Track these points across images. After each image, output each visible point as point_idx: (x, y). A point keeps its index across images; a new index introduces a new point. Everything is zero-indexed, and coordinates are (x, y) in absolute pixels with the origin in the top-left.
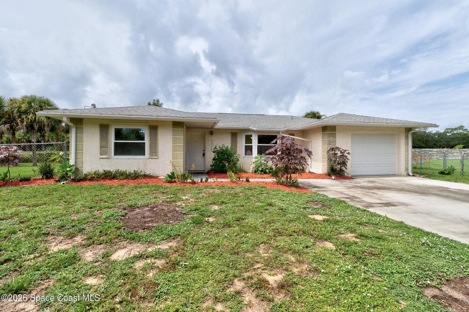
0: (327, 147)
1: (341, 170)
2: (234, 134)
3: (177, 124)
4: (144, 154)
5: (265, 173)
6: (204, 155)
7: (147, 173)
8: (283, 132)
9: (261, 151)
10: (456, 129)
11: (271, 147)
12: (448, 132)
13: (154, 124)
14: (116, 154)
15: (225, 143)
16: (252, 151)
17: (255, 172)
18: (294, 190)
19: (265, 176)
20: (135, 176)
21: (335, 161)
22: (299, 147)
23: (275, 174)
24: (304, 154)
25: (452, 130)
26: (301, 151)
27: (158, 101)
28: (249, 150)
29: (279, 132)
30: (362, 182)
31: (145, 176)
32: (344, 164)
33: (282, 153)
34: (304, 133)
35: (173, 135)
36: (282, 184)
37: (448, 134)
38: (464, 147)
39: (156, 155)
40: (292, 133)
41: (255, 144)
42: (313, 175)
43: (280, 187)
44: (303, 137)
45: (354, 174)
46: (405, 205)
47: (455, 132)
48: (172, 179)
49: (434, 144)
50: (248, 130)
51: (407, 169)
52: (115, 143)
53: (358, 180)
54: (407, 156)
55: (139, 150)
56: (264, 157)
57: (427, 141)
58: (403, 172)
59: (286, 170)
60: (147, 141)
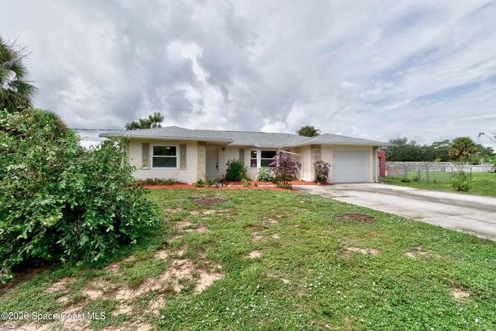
0: (314, 161)
1: (325, 178)
2: (242, 150)
3: (201, 143)
4: (175, 166)
5: (268, 181)
6: (217, 166)
7: (179, 180)
8: (282, 149)
9: (264, 164)
10: (442, 143)
11: (272, 161)
12: (436, 146)
13: (184, 143)
14: (154, 166)
15: (235, 157)
16: (256, 163)
17: (260, 180)
18: (289, 191)
19: (268, 183)
20: (170, 183)
21: (320, 171)
22: (292, 161)
23: (274, 181)
24: (296, 166)
25: (439, 143)
26: (294, 164)
27: (159, 114)
28: (254, 163)
29: (278, 149)
30: (338, 187)
31: (178, 183)
32: (326, 173)
33: (281, 165)
34: (298, 149)
35: (198, 151)
36: (281, 187)
37: (436, 148)
38: (441, 161)
39: (185, 167)
40: (288, 149)
41: (259, 159)
42: (304, 182)
43: (279, 189)
44: (297, 152)
45: (334, 182)
46: (355, 196)
47: (442, 146)
48: (200, 184)
49: (422, 158)
50: (253, 147)
51: (374, 178)
52: (154, 158)
53: (336, 186)
54: (374, 168)
55: (172, 163)
56: (266, 169)
57: (416, 154)
58: (372, 180)
59: (284, 178)
60: (178, 156)
